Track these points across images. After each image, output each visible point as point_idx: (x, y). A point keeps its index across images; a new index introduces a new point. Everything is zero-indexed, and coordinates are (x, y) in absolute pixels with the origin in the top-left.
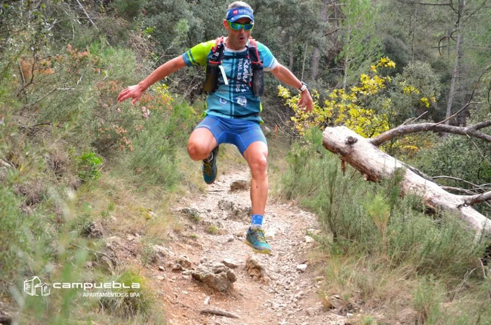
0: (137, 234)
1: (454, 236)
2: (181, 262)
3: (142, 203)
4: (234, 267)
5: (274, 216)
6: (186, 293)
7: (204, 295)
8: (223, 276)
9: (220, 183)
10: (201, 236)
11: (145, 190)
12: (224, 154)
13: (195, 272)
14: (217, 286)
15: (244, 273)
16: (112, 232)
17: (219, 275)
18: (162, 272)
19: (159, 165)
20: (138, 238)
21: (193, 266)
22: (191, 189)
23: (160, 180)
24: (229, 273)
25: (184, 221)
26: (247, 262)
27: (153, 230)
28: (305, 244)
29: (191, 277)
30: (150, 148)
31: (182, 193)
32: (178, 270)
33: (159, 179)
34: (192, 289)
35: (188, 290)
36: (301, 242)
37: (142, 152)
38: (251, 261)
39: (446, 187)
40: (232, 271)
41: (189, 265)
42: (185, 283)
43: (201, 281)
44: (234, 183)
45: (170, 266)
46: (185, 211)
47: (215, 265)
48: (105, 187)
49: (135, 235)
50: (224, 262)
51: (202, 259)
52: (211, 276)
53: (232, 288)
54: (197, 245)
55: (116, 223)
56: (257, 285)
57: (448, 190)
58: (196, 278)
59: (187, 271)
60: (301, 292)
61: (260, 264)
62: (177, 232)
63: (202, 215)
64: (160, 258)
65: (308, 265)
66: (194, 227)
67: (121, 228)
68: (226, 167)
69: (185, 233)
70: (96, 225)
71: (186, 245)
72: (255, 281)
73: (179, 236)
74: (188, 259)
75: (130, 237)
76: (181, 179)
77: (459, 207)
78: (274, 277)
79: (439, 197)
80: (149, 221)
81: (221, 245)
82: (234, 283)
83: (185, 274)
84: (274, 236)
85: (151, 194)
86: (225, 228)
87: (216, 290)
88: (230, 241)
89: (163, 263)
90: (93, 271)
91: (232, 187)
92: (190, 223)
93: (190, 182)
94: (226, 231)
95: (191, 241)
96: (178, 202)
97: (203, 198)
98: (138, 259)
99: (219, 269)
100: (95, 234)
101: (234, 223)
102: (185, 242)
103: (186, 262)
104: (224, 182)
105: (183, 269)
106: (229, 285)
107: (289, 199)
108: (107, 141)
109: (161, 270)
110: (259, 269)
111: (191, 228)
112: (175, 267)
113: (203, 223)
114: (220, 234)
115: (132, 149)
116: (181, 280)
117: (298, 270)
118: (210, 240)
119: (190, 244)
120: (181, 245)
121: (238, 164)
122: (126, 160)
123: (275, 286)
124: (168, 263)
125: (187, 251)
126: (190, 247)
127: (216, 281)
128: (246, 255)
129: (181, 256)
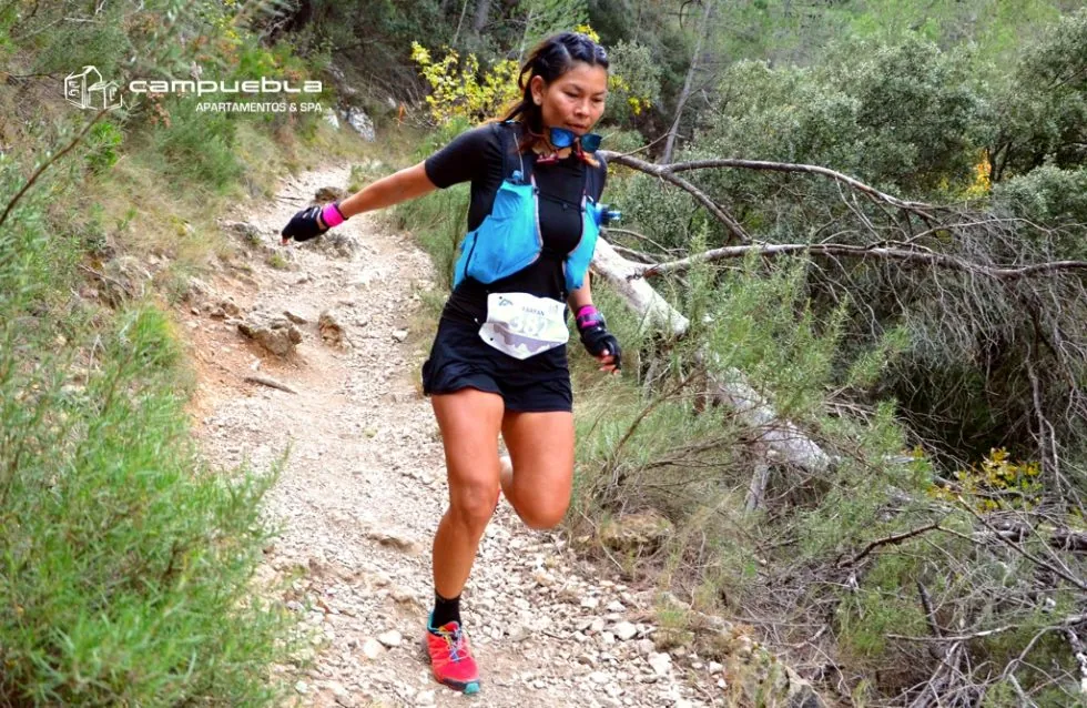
0: (164, 257)
2: (224, 306)
3: (174, 209)
4: (300, 322)
5: (374, 253)
6: (228, 350)
7: (252, 356)
8: (283, 333)
9: (300, 186)
10: (258, 269)
11: (181, 187)
12: (313, 136)
13: (243, 323)
14: (272, 347)
15: (316, 332)
16: (128, 248)
17: (277, 331)
18: (194, 317)
19: (207, 150)
20: (165, 263)
21: (241, 314)
22: (252, 192)
23: (206, 175)
24: (292, 330)
25: (234, 243)
26: (321, 317)
27: (187, 252)
28: (411, 301)
29: (236, 328)
30: (196, 123)
31: (237, 197)
32: (218, 317)
33: (203, 173)
34: (237, 346)
35: (231, 348)
36: (406, 298)
37: (182, 126)
38: (327, 317)
39: (619, 248)
40: (297, 328)
41: (235, 312)
42: (228, 336)
43: (251, 337)
44: (321, 190)
45: (208, 309)
46: (239, 228)
47: (272, 317)
48: (124, 179)
49: (160, 257)
50: (287, 314)
51: (256, 304)
52: (265, 331)
53: (294, 352)
54: (250, 283)
55: (135, 236)
56: (330, 351)
57: (622, 253)
58: (243, 331)
59: (232, 319)
60: (391, 370)
61: (339, 323)
62: (223, 258)
63: (263, 238)
64: (195, 295)
65: (410, 333)
66: (250, 254)
67: (141, 245)
68: (313, 157)
69: (235, 262)
70: (107, 239)
71: (235, 281)
72: (330, 346)
73: (225, 266)
74: (235, 303)
75: (153, 260)
76: (238, 175)
77: (629, 278)
78: (358, 344)
79: (606, 260)
80: (184, 238)
81: (287, 287)
82: (298, 346)
83: (228, 324)
84: (368, 284)
85: (190, 195)
86: (296, 261)
87: (270, 352)
88: (302, 282)
89: (198, 304)
90: (99, 303)
91: (317, 196)
92: (245, 248)
93: (251, 181)
94: (298, 266)
95: (242, 275)
96: (230, 211)
97: (270, 209)
98: (163, 294)
99: (279, 323)
100: (104, 251)
101: (312, 255)
102: (233, 275)
103: (232, 306)
104: (307, 184)
105: (227, 315)
106: (289, 347)
107: (401, 228)
109: (194, 313)
110: (336, 328)
111: (245, 255)
112: (215, 311)
113: (264, 250)
114: (287, 269)
115: (168, 124)
116: (222, 331)
117: (393, 338)
118: (271, 278)
119: (240, 279)
120: (226, 279)
121: (334, 156)
122: (157, 139)
123: (356, 356)
124: (206, 304)
125: (234, 290)
126: (240, 284)
127: (272, 340)
128: (323, 309)
129: (226, 296)
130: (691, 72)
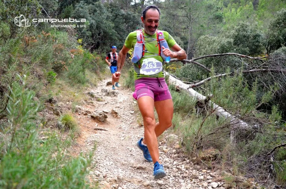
0: (70, 102)
1: (185, 99)
2: (87, 111)
3: (72, 90)
4: (107, 113)
5: (123, 94)
6: (89, 122)
7: (95, 123)
8: (102, 116)
9: (103, 83)
10: (95, 102)
11: (73, 85)
12: (104, 72)
13: (92, 115)
14: (100, 120)
15: (111, 115)
16: (61, 101)
17: (101, 116)
18: (80, 115)
19: (79, 76)
20: (71, 103)
21: (92, 113)
22: (91, 85)
23: (79, 82)
24: (105, 115)
25: (88, 97)
26: (112, 111)
27: (76, 100)
28: (134, 104)
29: (91, 117)
30: (75, 69)
31: (88, 86)
32: (86, 114)
33: (79, 81)
34: (91, 121)
35: (90, 122)
36: (132, 103)
37: (72, 71)
38: (113, 111)
39: (184, 82)
40: (106, 114)
41: (90, 113)
42: (89, 119)
43: (94, 118)
44: (108, 82)
45: (83, 113)
46: (89, 93)
47: (99, 112)
48: (58, 84)
49: (69, 102)
50: (103, 111)
51: (95, 110)
52: (98, 116)
53: (106, 120)
54: (93, 106)
55: (62, 97)
56: (116, 119)
57: (185, 83)
58: (92, 117)
59: (89, 115)
60: (132, 121)
61: (116, 111)
62: (86, 101)
63: (95, 95)
64: (79, 110)
65: (135, 112)
66: (92, 99)
67: (64, 99)
68: (105, 77)
69: (89, 101)
70: (54, 98)
71: (89, 106)
72: (115, 118)
73: (86, 102)
74: (90, 111)
75: (68, 103)
76: (87, 81)
77: (188, 88)
78: (122, 116)
79: (181, 85)
80: (75, 96)
81: (102, 105)
82: (107, 119)
83: (88, 116)
84: (122, 102)
85: (75, 87)
86: (104, 99)
87: (100, 121)
88: (106, 104)
89: (80, 112)
90: (53, 115)
91: (107, 84)
92: (91, 98)
93: (91, 82)
94: (104, 100)
95: (91, 104)
96: (86, 90)
97: (96, 88)
98: (71, 111)
99: (101, 113)
100: (54, 102)
101: (108, 97)
102: (89, 104)
103: (89, 111)
104: (104, 82)
105: (88, 114)
106: (105, 119)
107: (128, 88)
108: (58, 67)
109: (79, 114)
110: (116, 113)
111: (91, 99)
112: (85, 113)
113: (96, 98)
114: (102, 101)
115: (68, 70)
116: (87, 118)
117: (131, 113)
118: (98, 104)
119: (90, 105)
120: (87, 105)
121: (110, 76)
122: (66, 74)
123: (122, 119)
124: (82, 112)
125: (89, 108)
126: (91, 106)
127: (100, 118)
128: (112, 109)
129: (87, 109)
130: (189, 44)
